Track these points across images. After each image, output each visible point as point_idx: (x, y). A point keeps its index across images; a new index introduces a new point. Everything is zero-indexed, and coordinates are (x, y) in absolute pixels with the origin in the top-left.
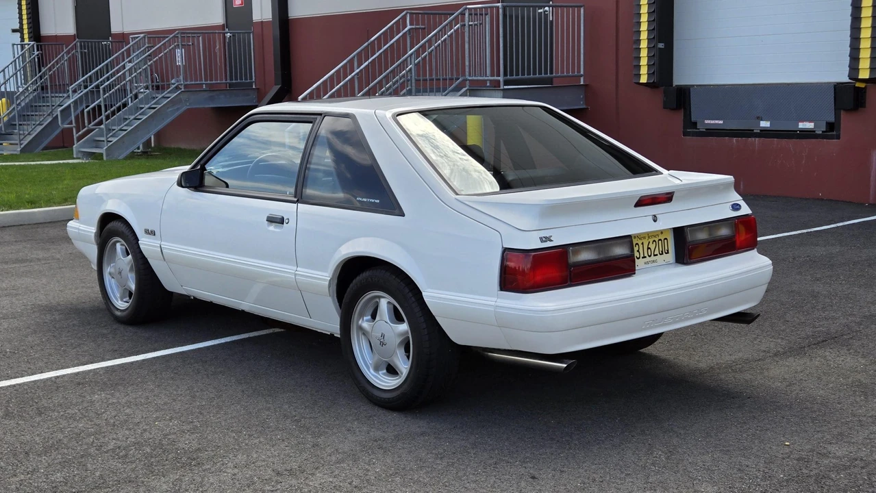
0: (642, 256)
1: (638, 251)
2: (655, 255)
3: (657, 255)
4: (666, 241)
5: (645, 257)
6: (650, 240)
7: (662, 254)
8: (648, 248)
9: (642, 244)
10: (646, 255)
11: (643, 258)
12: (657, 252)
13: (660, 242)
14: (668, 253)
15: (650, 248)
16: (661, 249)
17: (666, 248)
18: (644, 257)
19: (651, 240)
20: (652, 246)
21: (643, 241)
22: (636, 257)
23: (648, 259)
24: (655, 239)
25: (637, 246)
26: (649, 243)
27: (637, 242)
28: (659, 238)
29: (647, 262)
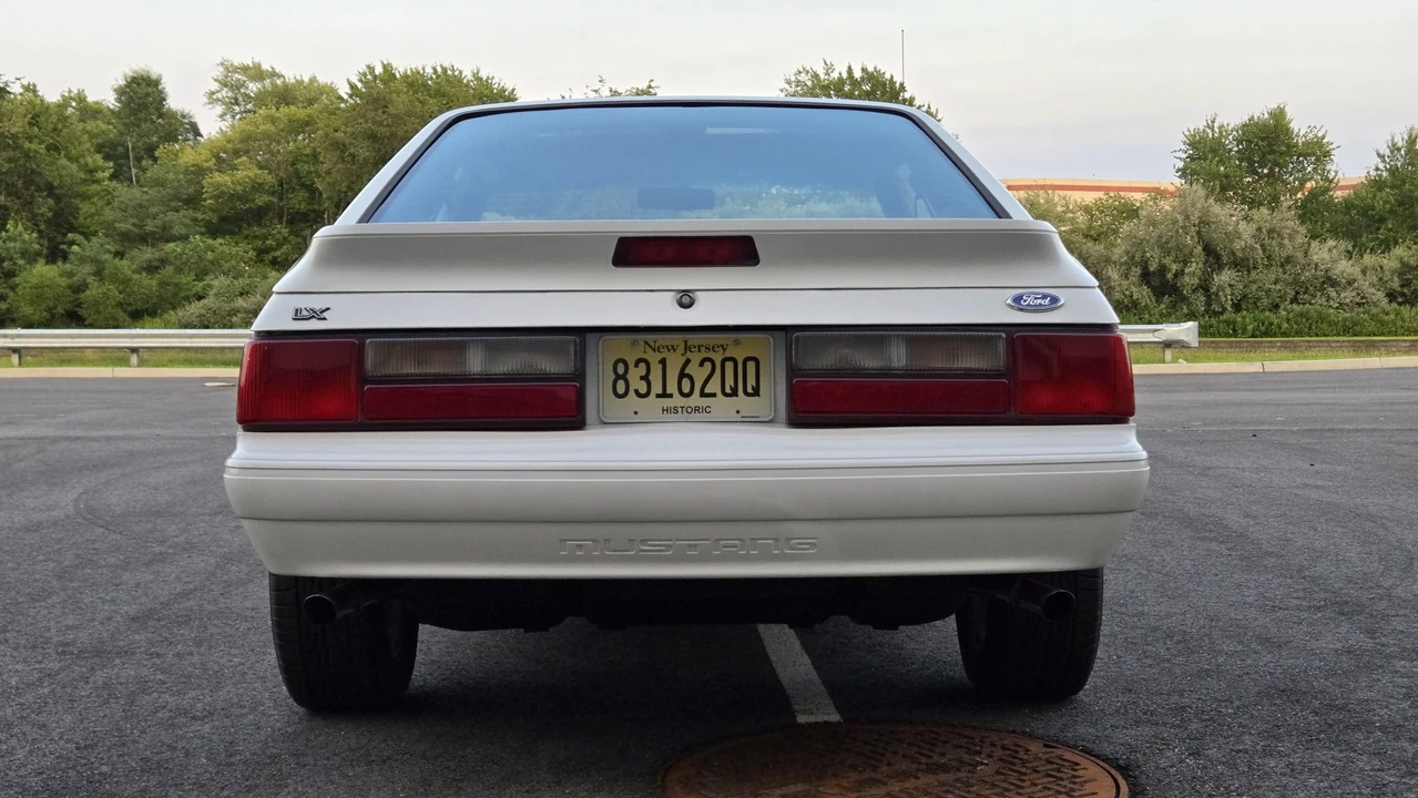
0: (657, 388)
1: (645, 378)
2: (703, 395)
3: (714, 395)
4: (751, 366)
5: (671, 396)
6: (689, 355)
7: (734, 393)
8: (682, 375)
9: (663, 362)
10: (672, 388)
11: (658, 396)
12: (714, 386)
13: (730, 366)
14: (756, 392)
15: (690, 377)
16: (730, 382)
17: (751, 382)
18: (664, 395)
19: (696, 357)
20: (699, 374)
21: (665, 354)
22: (637, 392)
23: (678, 401)
24: (711, 355)
25: (642, 365)
26: (688, 362)
27: (644, 356)
28: (728, 354)
29: (675, 409)
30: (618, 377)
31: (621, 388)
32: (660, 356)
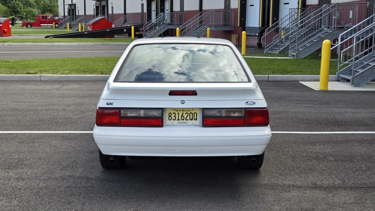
0: (177, 118)
1: (175, 116)
2: (186, 120)
3: (188, 120)
4: (195, 114)
6: (183, 112)
7: (192, 119)
8: (182, 116)
10: (180, 118)
11: (177, 120)
12: (188, 118)
13: (191, 114)
14: (196, 119)
15: (183, 116)
16: (191, 117)
17: (195, 117)
18: (178, 120)
19: (185, 113)
20: (185, 116)
21: (179, 112)
22: (173, 119)
23: (181, 121)
24: (188, 112)
25: (174, 114)
26: (183, 113)
27: (175, 112)
28: (191, 112)
29: (181, 122)
30: (169, 116)
31: (170, 118)
32: (178, 112)
